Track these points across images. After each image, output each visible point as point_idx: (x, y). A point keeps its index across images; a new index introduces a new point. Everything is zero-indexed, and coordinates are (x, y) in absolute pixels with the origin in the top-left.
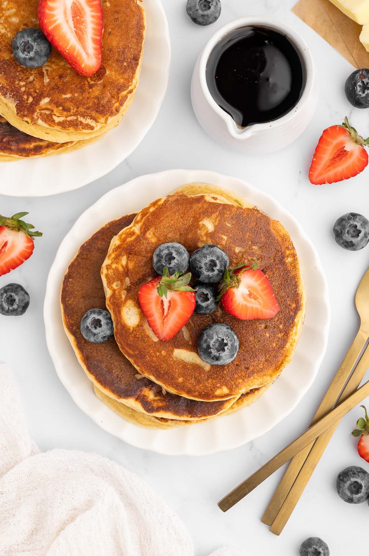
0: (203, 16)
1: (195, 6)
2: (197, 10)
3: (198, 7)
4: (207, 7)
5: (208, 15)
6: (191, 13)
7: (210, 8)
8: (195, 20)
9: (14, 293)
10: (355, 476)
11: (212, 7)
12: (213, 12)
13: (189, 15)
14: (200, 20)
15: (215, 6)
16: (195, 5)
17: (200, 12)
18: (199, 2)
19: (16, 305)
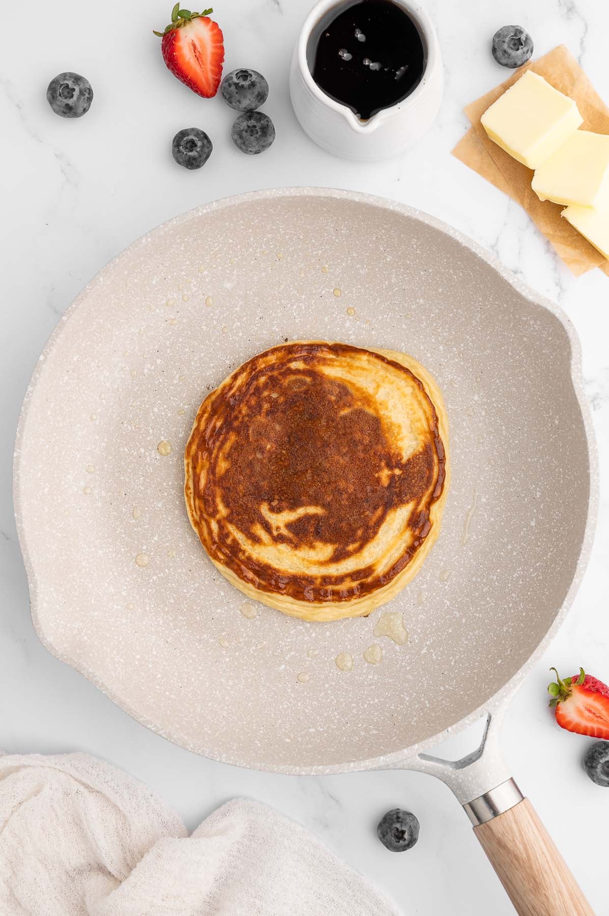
0: (505, 51)
1: (505, 36)
2: (504, 42)
3: (507, 40)
4: (516, 47)
5: (510, 55)
6: (497, 40)
7: (518, 50)
8: (494, 50)
9: (185, 137)
10: (602, 755)
11: (520, 51)
12: (517, 56)
13: (494, 41)
14: (499, 54)
15: (524, 53)
16: (507, 35)
17: (505, 46)
18: (512, 36)
19: (199, 142)
